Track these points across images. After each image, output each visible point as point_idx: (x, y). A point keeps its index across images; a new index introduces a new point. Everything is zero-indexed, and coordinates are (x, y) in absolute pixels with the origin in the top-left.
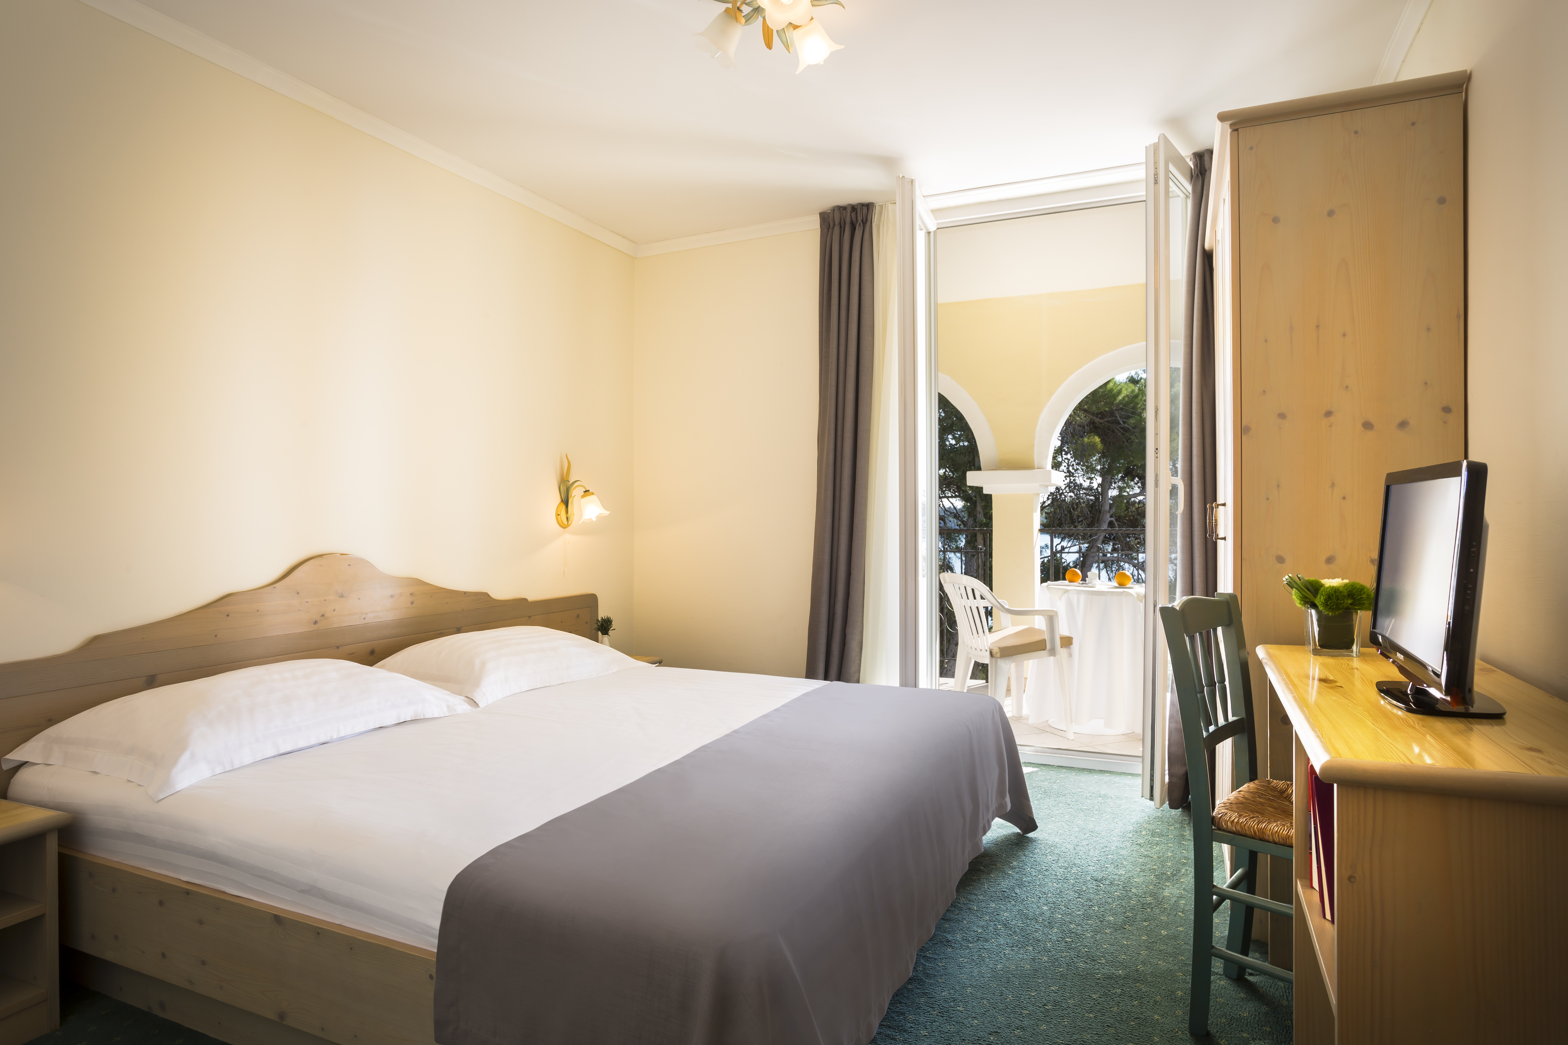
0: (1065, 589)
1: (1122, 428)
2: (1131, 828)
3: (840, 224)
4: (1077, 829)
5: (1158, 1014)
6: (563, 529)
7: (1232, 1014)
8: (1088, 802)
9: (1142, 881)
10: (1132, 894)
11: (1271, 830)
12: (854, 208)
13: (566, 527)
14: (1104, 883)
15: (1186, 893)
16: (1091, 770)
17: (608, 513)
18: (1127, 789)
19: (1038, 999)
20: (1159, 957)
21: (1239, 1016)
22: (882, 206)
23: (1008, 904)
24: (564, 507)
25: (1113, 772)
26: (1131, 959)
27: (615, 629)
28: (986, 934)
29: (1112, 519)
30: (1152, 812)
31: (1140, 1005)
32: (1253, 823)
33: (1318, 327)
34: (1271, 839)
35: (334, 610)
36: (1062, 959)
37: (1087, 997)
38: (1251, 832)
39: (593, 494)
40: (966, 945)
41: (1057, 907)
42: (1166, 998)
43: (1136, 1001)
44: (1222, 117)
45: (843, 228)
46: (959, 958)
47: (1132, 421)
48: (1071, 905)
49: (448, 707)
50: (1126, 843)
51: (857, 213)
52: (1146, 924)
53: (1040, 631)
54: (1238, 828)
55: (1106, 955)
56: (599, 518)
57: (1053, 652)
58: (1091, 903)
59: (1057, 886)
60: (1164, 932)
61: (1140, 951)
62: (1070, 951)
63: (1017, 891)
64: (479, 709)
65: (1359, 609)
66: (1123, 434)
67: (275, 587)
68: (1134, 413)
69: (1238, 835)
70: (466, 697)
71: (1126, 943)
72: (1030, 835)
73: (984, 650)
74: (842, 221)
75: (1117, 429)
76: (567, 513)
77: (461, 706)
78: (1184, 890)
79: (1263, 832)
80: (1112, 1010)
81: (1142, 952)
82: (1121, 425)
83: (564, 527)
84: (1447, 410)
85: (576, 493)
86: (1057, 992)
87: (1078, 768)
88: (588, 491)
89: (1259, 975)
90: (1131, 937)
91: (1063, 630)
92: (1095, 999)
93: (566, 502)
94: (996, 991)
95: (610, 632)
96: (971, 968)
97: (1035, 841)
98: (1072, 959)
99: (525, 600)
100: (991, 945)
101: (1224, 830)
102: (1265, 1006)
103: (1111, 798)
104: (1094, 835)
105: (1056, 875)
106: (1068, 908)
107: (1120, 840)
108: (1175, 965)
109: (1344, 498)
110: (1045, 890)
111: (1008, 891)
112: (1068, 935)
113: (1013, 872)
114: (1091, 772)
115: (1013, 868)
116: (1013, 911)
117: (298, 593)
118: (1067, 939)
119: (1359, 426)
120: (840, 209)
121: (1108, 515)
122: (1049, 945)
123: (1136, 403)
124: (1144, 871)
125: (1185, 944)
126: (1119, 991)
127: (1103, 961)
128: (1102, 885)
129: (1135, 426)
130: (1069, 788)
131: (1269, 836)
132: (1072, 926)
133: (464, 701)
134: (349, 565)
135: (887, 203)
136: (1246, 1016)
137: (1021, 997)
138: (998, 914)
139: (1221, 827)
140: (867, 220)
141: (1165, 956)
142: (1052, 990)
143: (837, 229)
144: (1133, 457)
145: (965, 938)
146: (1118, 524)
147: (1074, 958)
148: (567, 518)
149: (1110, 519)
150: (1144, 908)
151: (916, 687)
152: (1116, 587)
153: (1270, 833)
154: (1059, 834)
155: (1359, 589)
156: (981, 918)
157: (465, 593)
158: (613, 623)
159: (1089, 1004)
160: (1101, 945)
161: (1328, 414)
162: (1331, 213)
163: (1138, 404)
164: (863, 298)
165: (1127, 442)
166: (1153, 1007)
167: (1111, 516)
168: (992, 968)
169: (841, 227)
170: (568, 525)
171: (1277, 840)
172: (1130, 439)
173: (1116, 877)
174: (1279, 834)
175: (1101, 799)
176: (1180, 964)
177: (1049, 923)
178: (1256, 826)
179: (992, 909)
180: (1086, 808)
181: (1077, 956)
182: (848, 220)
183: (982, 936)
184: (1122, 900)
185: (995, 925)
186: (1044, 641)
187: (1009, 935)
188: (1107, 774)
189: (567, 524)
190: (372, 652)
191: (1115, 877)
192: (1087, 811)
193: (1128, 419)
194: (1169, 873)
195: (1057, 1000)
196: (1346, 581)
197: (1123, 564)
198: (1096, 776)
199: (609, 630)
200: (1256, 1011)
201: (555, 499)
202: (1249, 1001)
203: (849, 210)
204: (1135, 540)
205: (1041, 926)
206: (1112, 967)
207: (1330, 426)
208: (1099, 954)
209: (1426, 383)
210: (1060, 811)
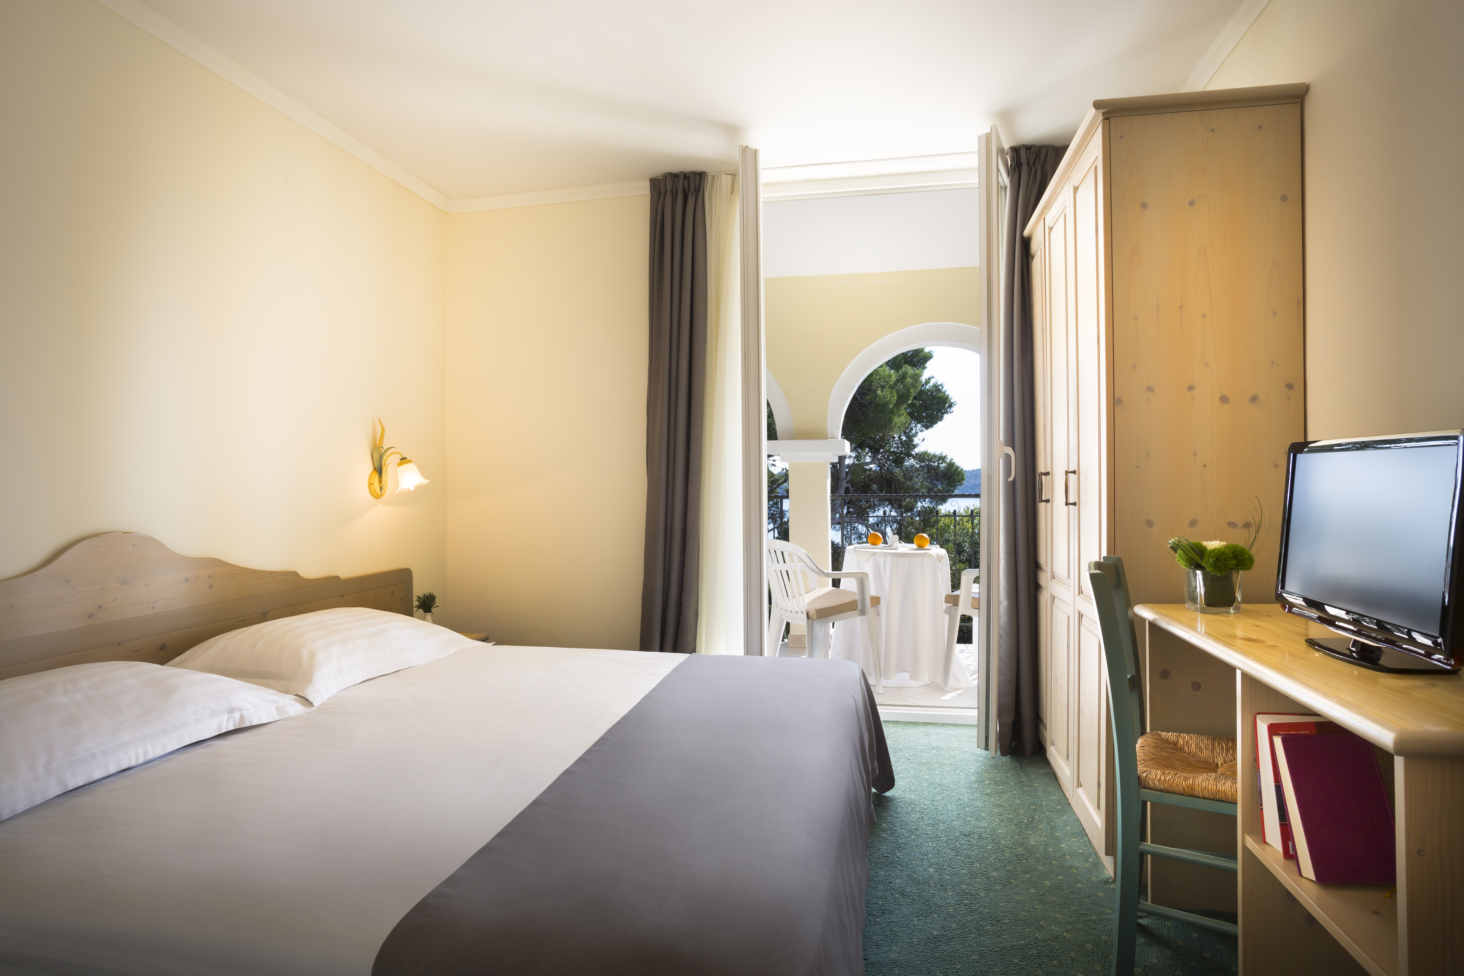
0: (872, 552)
1: (859, 404)
2: (974, 778)
3: (672, 191)
4: (926, 784)
5: (1080, 972)
6: (375, 500)
7: (1143, 962)
8: (925, 755)
9: (1006, 831)
10: (1003, 846)
11: (1200, 786)
12: (687, 176)
13: (379, 498)
14: (974, 838)
15: (1049, 840)
16: (915, 723)
17: (426, 481)
18: (954, 739)
19: (964, 971)
20: (1054, 909)
21: (1150, 963)
22: (714, 177)
23: (895, 869)
24: (377, 476)
25: (935, 723)
26: (1031, 915)
27: (438, 606)
28: (887, 905)
29: (849, 485)
30: (985, 760)
31: (1060, 965)
32: (1180, 780)
33: (1181, 307)
34: (1201, 795)
35: (115, 600)
36: (969, 924)
37: (1009, 962)
38: (1180, 789)
39: (410, 461)
40: (873, 920)
41: (942, 868)
42: (1079, 953)
43: (1055, 960)
44: (1098, 105)
45: (674, 195)
46: (872, 936)
47: (868, 397)
48: (954, 864)
49: (278, 709)
50: (976, 793)
51: (689, 181)
52: (1028, 876)
53: (853, 593)
54: (1166, 785)
55: (1007, 914)
56: (419, 488)
57: (863, 612)
58: (971, 860)
59: (933, 845)
60: (1048, 883)
61: (1035, 905)
62: (973, 914)
63: (899, 854)
64: (313, 709)
65: (1241, 569)
66: (860, 409)
67: (36, 576)
68: (869, 390)
69: (1165, 792)
70: (297, 695)
71: (1019, 898)
72: (888, 794)
73: (800, 613)
74: (674, 188)
75: (855, 405)
76: (380, 481)
77: (295, 708)
78: (1046, 837)
79: (1192, 788)
80: (1037, 973)
81: (1037, 907)
82: (859, 400)
83: (377, 497)
84: (1290, 387)
85: (390, 462)
86: (980, 961)
87: (903, 722)
88: (405, 458)
89: (1146, 917)
90: (1021, 892)
91: (872, 591)
92: (1017, 964)
93: (379, 470)
94: (922, 968)
95: (433, 610)
96: (888, 945)
97: (893, 800)
98: (979, 923)
99: (337, 578)
100: (897, 917)
101: (1150, 789)
102: (1167, 949)
103: (944, 749)
104: (944, 789)
105: (927, 834)
106: (952, 868)
107: (969, 791)
108: (1072, 916)
109: (1205, 466)
110: (923, 850)
111: (889, 855)
112: (963, 897)
113: (887, 834)
114: (916, 725)
115: (884, 831)
116: (904, 877)
117: (68, 582)
118: (965, 902)
119: (1217, 401)
120: (672, 176)
121: (845, 482)
122: (951, 910)
123: (871, 381)
124: (1002, 821)
125: (1070, 893)
126: (1035, 951)
127: (1007, 921)
128: (972, 840)
129: (871, 402)
130: (902, 743)
131: (1198, 791)
132: (964, 886)
133: (295, 700)
134: (134, 546)
135: (719, 173)
136: (1156, 962)
137: (948, 972)
138: (891, 882)
139: (1147, 786)
140: (699, 189)
141: (1059, 908)
142: (974, 960)
143: (669, 196)
144: (868, 430)
145: (869, 912)
146: (853, 490)
147: (979, 921)
148: (381, 488)
149: (846, 485)
150: (1019, 860)
151: (761, 655)
152: (917, 549)
153: (1200, 789)
154: (912, 790)
155: (1240, 550)
156: (876, 888)
157: (272, 573)
158: (436, 599)
159: (1014, 970)
160: (998, 904)
161: (1191, 388)
162: (1192, 203)
163: (873, 382)
164: (696, 266)
165: (863, 416)
166: (1072, 965)
167: (847, 483)
168: (908, 943)
169: (673, 194)
170: (382, 495)
171: (1207, 795)
172: (865, 413)
173: (981, 830)
174: (1208, 789)
175: (935, 751)
176: (1076, 915)
177: (941, 886)
178: (1184, 783)
179: (883, 876)
180: (926, 761)
181: (982, 918)
182: (680, 188)
183: (885, 908)
184: (997, 853)
185: (893, 894)
186: (856, 601)
187: (910, 904)
188: (930, 726)
189: (380, 494)
190: (163, 647)
191: (979, 830)
192: (928, 765)
193: (864, 396)
194: (1025, 821)
195: (984, 970)
196: (1225, 543)
197: (857, 525)
198: (921, 729)
199: (432, 607)
200: (1162, 956)
201: (368, 467)
202: (1151, 945)
203: (682, 178)
204: (866, 503)
205: (935, 890)
206: (1018, 927)
207: (1193, 399)
208: (1000, 914)
209: (1273, 362)
210: (904, 767)
